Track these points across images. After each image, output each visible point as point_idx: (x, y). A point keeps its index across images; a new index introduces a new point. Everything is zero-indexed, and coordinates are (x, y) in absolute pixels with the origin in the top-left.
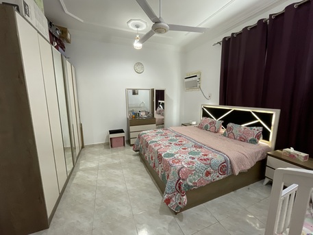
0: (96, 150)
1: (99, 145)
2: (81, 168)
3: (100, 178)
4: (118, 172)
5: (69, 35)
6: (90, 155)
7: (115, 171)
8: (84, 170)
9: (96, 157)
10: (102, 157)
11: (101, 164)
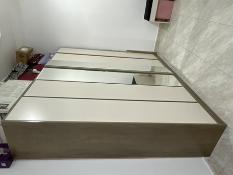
0: (164, 41)
1: (159, 34)
2: (179, 68)
3: (204, 56)
4: (211, 29)
5: (23, 49)
6: (168, 51)
7: (206, 32)
8: (184, 67)
9: (174, 45)
10: (177, 39)
11: (186, 46)
